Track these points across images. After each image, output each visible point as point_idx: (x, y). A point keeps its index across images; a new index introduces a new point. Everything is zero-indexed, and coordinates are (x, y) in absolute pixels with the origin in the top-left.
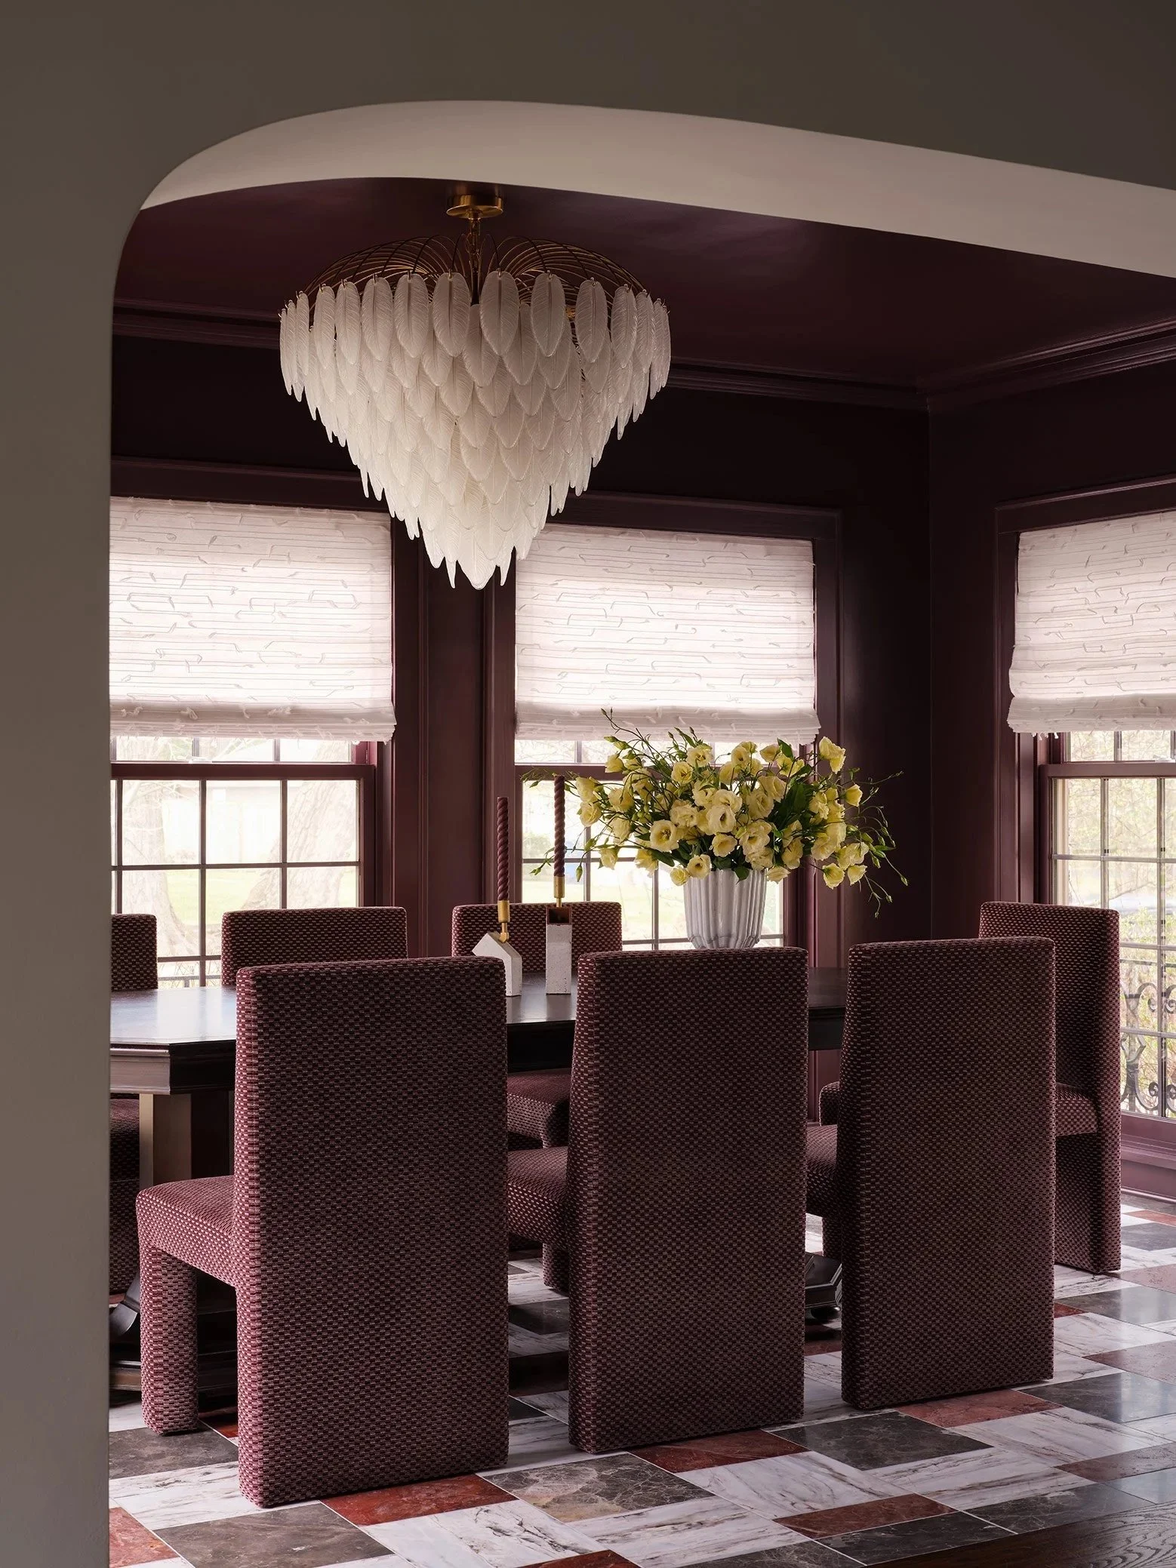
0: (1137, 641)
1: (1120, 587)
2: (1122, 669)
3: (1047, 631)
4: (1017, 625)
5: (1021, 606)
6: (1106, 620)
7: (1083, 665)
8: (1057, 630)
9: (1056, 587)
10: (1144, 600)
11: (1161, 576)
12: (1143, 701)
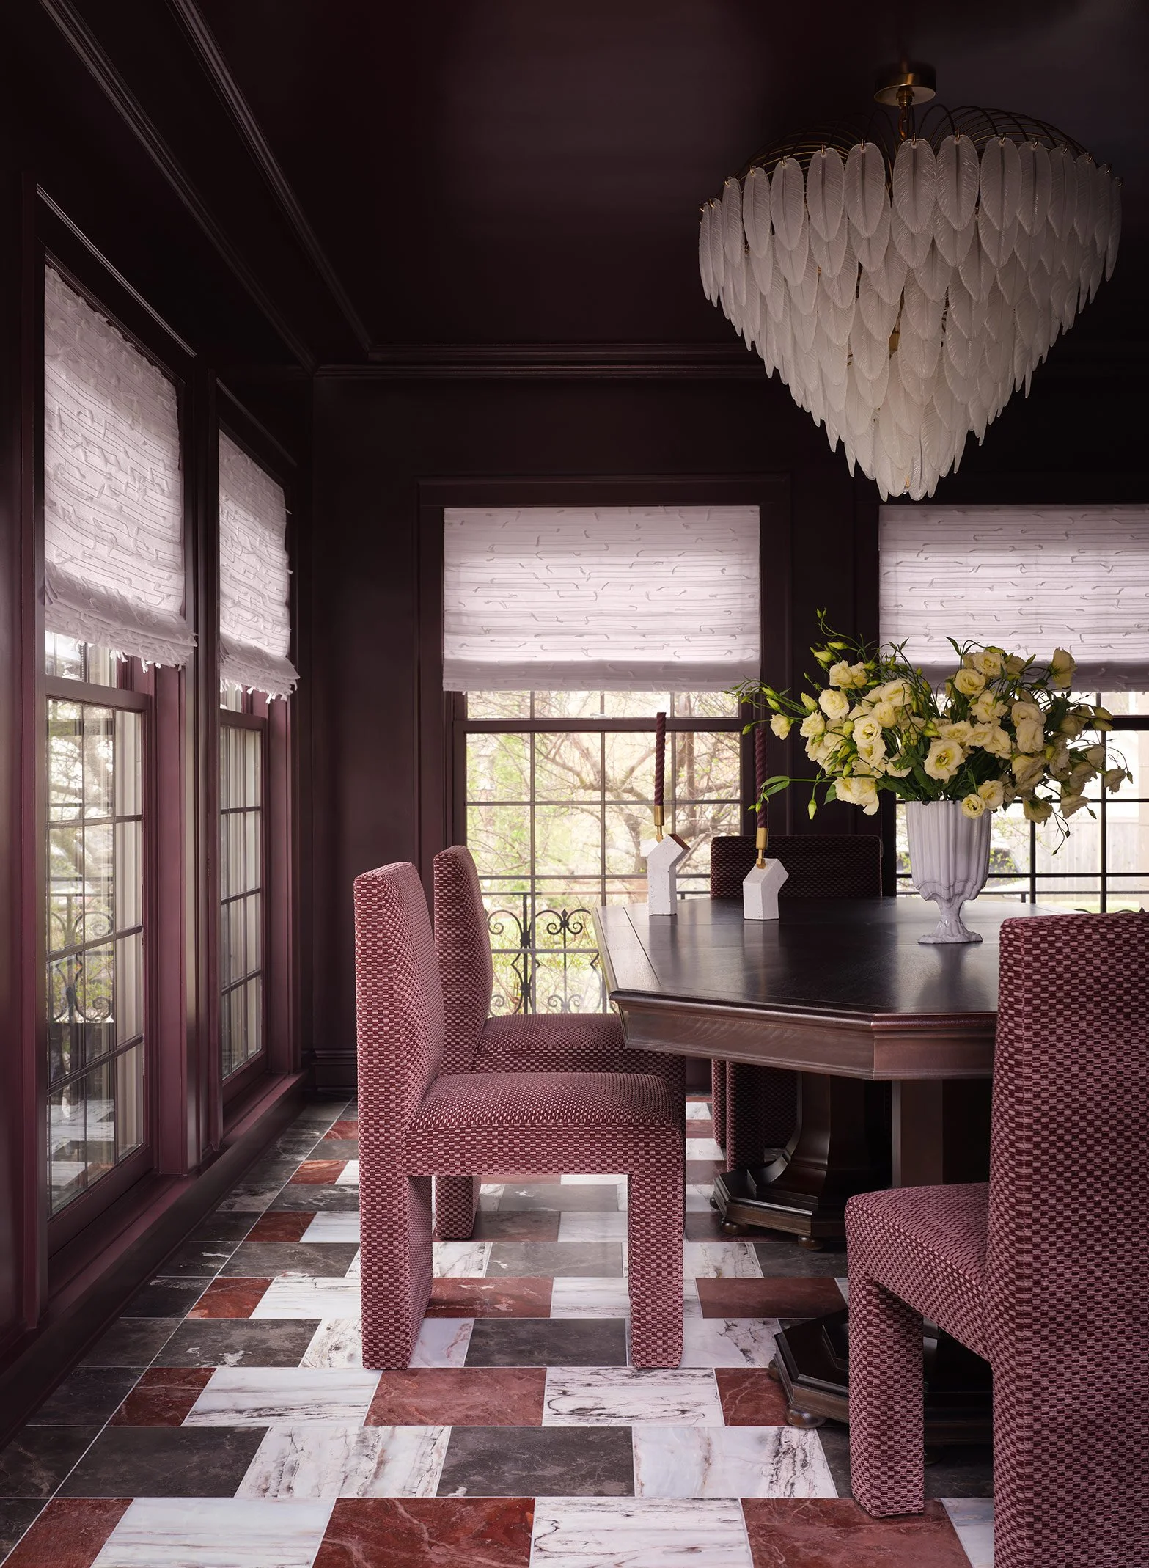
0: (601, 614)
1: (580, 566)
2: (586, 638)
3: (486, 599)
4: (446, 592)
5: (449, 576)
6: (561, 594)
7: (539, 632)
8: (500, 599)
9: (495, 561)
10: (609, 580)
11: (630, 561)
12: (614, 665)
